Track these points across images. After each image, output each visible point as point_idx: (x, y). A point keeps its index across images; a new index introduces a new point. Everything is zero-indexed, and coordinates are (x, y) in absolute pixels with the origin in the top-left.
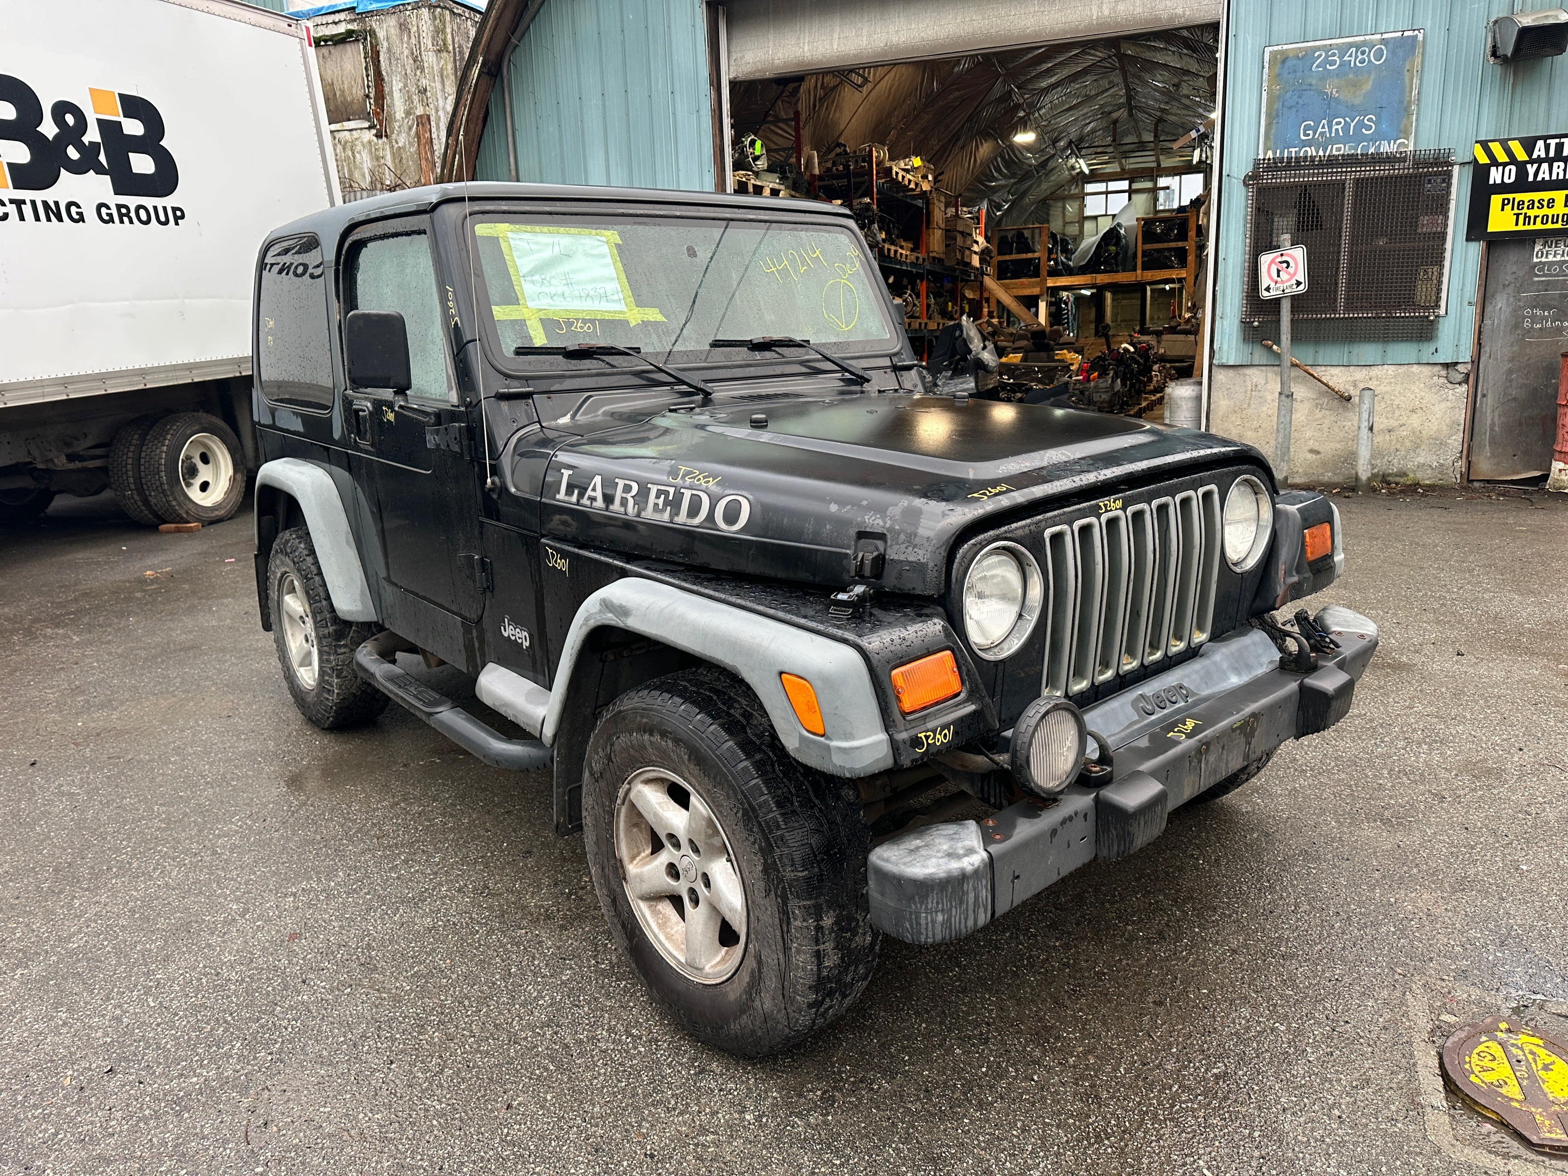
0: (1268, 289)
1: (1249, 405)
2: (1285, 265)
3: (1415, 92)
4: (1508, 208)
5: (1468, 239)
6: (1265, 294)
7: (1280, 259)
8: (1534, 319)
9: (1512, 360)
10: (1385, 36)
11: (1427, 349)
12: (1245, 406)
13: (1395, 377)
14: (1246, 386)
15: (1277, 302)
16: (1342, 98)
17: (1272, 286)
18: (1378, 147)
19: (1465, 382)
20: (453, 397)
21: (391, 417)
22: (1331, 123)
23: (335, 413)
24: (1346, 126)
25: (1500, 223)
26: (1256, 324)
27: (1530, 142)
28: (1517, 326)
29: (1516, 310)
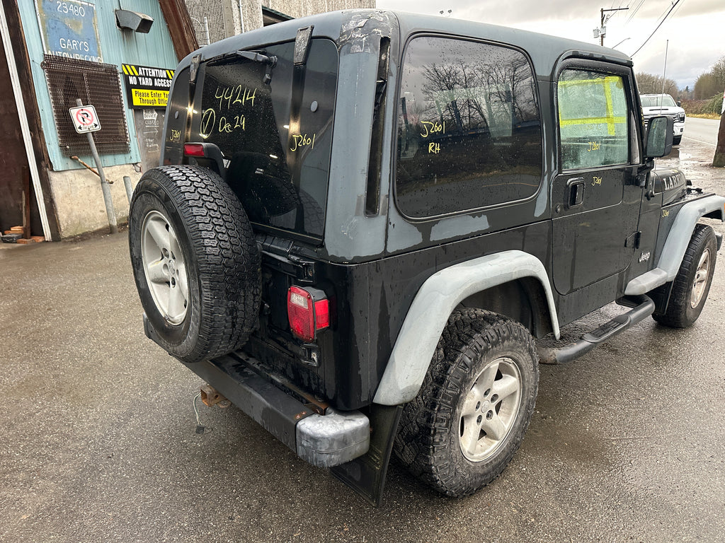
1: (71, 192)
2: (86, 115)
3: (98, 35)
4: (137, 95)
5: (129, 108)
6: (79, 130)
7: (81, 112)
8: (150, 143)
9: (147, 160)
11: (128, 156)
13: (120, 171)
14: (67, 182)
15: (85, 135)
16: (73, 29)
17: (82, 126)
18: (92, 59)
19: (140, 171)
20: (637, 160)
21: (599, 181)
22: (71, 42)
23: (541, 195)
24: (78, 45)
25: (137, 102)
26: (68, 147)
27: (137, 68)
28: (145, 146)
29: (144, 139)
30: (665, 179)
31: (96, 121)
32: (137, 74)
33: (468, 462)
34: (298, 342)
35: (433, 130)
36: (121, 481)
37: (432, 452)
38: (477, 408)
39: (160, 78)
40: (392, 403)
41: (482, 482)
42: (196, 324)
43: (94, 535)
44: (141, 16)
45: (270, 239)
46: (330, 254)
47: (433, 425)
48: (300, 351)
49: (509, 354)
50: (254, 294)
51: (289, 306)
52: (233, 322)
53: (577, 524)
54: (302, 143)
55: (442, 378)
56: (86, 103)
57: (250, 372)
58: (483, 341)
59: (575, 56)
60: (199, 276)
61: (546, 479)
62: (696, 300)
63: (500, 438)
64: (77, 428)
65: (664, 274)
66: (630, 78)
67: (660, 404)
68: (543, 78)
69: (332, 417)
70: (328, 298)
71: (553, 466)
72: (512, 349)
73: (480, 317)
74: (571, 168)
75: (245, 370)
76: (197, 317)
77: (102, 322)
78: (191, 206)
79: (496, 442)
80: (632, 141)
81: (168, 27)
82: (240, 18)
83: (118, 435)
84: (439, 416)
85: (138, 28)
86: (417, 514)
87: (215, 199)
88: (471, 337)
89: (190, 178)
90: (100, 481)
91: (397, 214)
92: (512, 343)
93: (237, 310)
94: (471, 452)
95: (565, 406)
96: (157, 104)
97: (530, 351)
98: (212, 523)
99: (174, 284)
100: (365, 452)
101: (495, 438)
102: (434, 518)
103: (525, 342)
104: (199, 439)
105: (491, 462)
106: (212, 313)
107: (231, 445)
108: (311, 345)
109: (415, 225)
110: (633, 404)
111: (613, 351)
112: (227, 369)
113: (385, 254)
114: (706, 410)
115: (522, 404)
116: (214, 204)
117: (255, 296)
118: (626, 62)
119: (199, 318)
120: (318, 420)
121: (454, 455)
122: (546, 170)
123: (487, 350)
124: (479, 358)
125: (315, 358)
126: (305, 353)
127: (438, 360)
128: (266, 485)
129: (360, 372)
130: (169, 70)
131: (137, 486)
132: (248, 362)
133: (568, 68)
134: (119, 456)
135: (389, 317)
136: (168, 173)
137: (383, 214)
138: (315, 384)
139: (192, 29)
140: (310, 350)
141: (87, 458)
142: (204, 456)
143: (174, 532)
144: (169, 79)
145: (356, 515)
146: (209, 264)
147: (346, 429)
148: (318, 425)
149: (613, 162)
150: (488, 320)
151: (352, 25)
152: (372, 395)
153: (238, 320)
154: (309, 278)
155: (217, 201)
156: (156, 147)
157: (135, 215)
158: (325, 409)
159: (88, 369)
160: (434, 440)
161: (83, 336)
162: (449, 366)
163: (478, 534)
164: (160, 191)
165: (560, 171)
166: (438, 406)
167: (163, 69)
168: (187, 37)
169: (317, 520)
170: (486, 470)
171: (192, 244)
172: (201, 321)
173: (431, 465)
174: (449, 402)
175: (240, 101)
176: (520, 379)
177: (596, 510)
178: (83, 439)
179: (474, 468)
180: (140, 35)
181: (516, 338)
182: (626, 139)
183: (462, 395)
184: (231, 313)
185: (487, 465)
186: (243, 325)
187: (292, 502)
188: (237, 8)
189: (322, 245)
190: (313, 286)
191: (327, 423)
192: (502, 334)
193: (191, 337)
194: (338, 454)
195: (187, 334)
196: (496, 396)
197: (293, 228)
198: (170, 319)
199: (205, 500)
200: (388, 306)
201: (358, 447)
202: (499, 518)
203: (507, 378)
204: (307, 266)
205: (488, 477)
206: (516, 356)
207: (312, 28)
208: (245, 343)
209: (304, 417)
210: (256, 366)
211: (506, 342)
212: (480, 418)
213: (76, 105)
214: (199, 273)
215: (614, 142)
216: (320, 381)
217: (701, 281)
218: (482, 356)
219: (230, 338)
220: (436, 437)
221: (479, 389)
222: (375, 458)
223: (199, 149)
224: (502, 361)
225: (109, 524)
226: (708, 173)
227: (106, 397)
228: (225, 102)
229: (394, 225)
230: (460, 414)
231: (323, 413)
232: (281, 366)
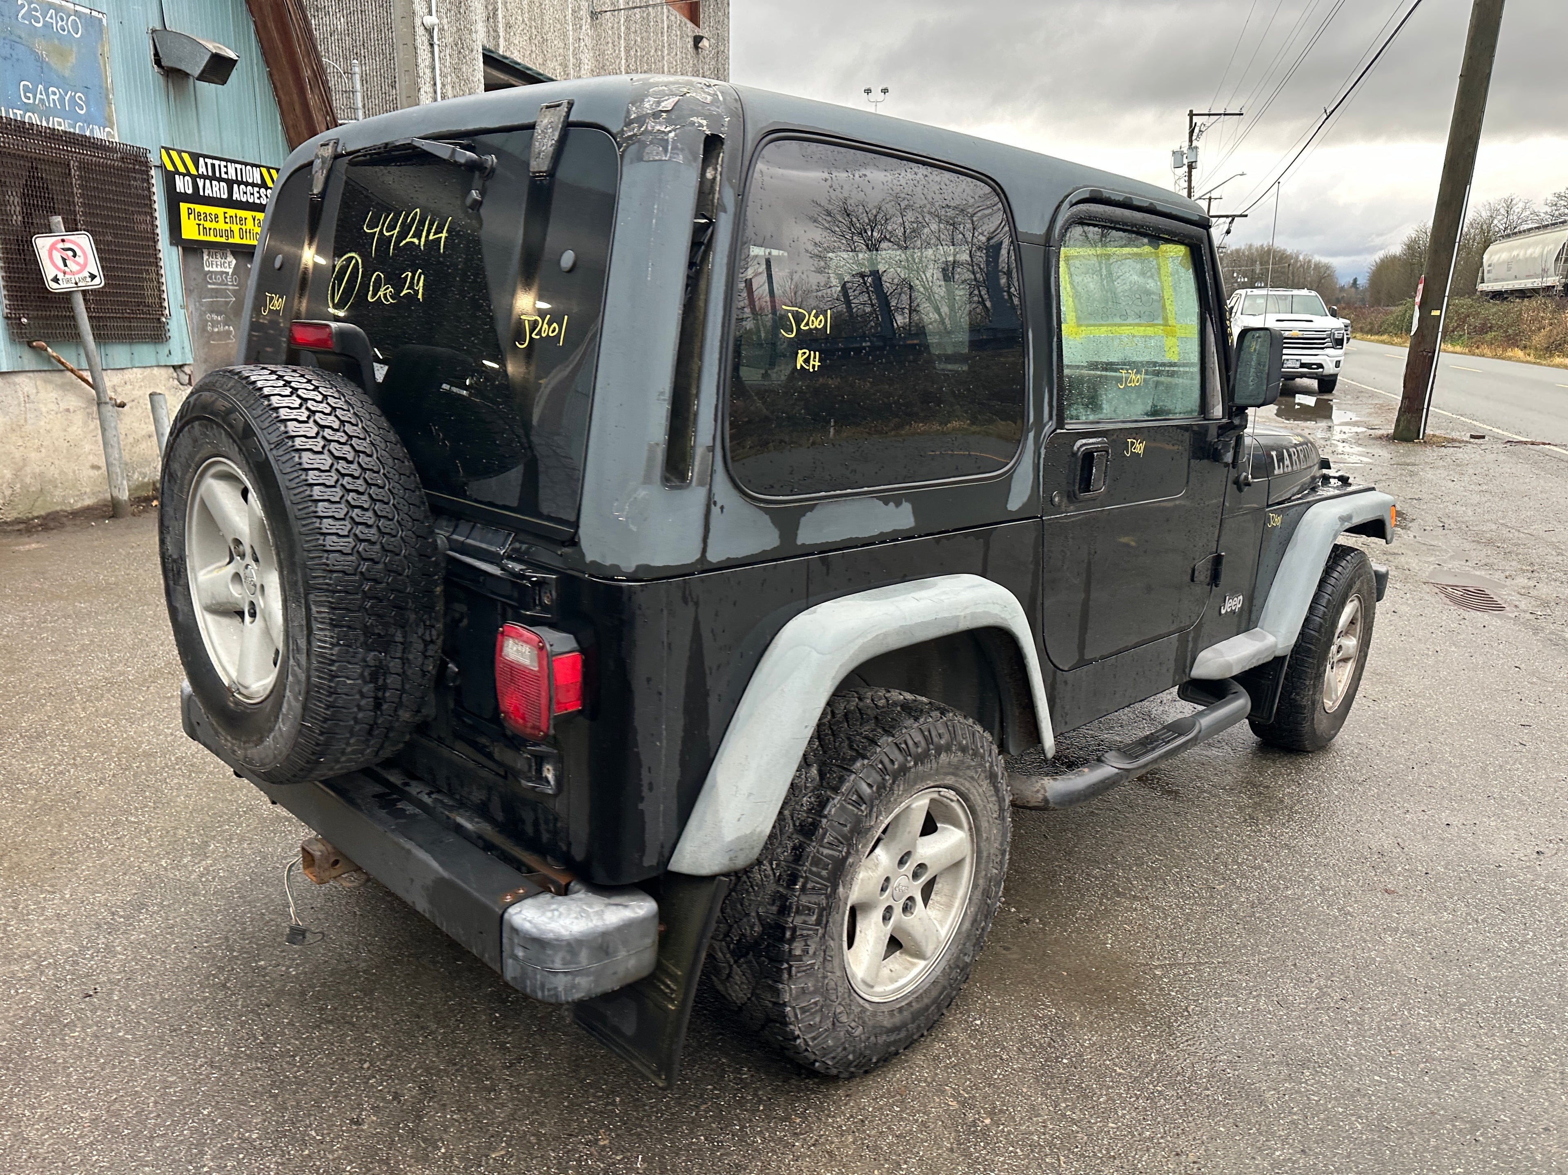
0: (56, 280)
1: (26, 420)
2: (70, 253)
3: (109, 81)
4: (192, 216)
5: (171, 244)
6: (54, 285)
7: (61, 245)
8: (215, 323)
9: (206, 361)
10: (78, 8)
11: (163, 350)
12: (22, 422)
13: (143, 380)
14: (18, 398)
15: (67, 297)
16: (51, 63)
17: (60, 276)
18: (92, 131)
19: (190, 383)
20: (1218, 411)
21: (1139, 448)
22: (46, 90)
23: (1020, 470)
24: (62, 99)
25: (190, 231)
26: (24, 320)
27: (195, 157)
28: (204, 329)
29: (202, 315)
30: (1274, 453)
31: (93, 266)
32: (193, 171)
33: (862, 1002)
34: (516, 742)
35: (807, 324)
36: (113, 1046)
37: (786, 976)
38: (883, 889)
39: (247, 184)
40: (706, 869)
41: (889, 1045)
42: (297, 700)
43: (45, 1159)
44: (210, 46)
45: (464, 527)
46: (589, 558)
47: (790, 920)
48: (520, 761)
49: (950, 780)
50: (424, 641)
51: (499, 666)
52: (376, 698)
53: (1075, 1128)
54: (539, 333)
55: (812, 824)
56: (72, 227)
57: (410, 809)
58: (897, 752)
59: (1095, 199)
60: (306, 595)
61: (1021, 1041)
62: (1334, 697)
63: (929, 954)
64: (15, 935)
65: (1270, 640)
66: (1205, 250)
67: (1253, 897)
68: (1031, 240)
69: (580, 899)
70: (582, 650)
71: (1036, 1017)
72: (955, 770)
73: (895, 704)
74: (1083, 418)
75: (400, 805)
76: (299, 682)
77: (84, 709)
78: (297, 450)
79: (922, 964)
80: (1209, 373)
81: (271, 75)
82: (433, 69)
83: (109, 949)
84: (804, 900)
85: (203, 72)
86: (754, 1112)
87: (350, 437)
88: (873, 742)
89: (300, 392)
90: (64, 1046)
91: (729, 486)
92: (955, 758)
93: (387, 672)
94: (869, 980)
95: (1067, 899)
96: (237, 240)
97: (992, 777)
98: (313, 1133)
99: (253, 615)
100: (645, 973)
101: (919, 954)
102: (787, 1118)
103: (983, 757)
104: (294, 960)
105: (909, 1004)
106: (333, 677)
107: (364, 972)
108: (543, 748)
109: (766, 511)
110: (1201, 897)
111: (1170, 792)
112: (359, 801)
113: (703, 566)
114: (1339, 910)
115: (975, 886)
116: (347, 448)
117: (426, 644)
118: (1197, 218)
119: (304, 685)
120: (549, 904)
121: (832, 984)
122: (1031, 420)
123: (904, 770)
124: (888, 784)
125: (550, 776)
126: (530, 767)
127: (806, 787)
128: (437, 1055)
129: (641, 806)
130: (268, 169)
131: (149, 1056)
132: (407, 788)
133: (1082, 221)
134: (110, 993)
135: (707, 694)
136: (253, 378)
137: (701, 484)
138: (548, 831)
139: (325, 83)
140: (540, 760)
141: (37, 997)
142: (303, 993)
143: (228, 1151)
144: (267, 188)
145: (626, 1113)
146: (331, 571)
147: (608, 922)
148: (549, 914)
149: (1169, 412)
150: (908, 709)
151: (648, 105)
152: (666, 854)
153: (387, 694)
154: (545, 608)
155: (354, 441)
156: (229, 332)
157: (176, 466)
158: (568, 885)
159: (48, 809)
160: (790, 950)
161: (39, 737)
162: (828, 800)
163: (876, 1148)
164: (233, 416)
165: (1060, 424)
166: (801, 880)
167: (253, 165)
168: (313, 99)
169: (542, 1124)
170: (897, 1019)
171: (297, 527)
172: (308, 692)
173: (785, 1004)
174: (824, 873)
175: (416, 241)
176: (971, 835)
177: (1114, 1101)
178: (29, 957)
179: (874, 1014)
180: (207, 89)
181: (964, 750)
182: (1196, 369)
183: (850, 860)
184: (374, 678)
185: (901, 1009)
186: (400, 705)
187: (492, 1089)
188: (426, 46)
189: (573, 542)
190: (553, 626)
191: (569, 910)
192: (936, 739)
193: (284, 727)
194: (588, 975)
195: (276, 720)
196: (922, 866)
197: (515, 504)
198: (242, 690)
199: (301, 1084)
200: (708, 672)
201: (632, 963)
202: (921, 1118)
203: (947, 834)
204: (541, 583)
205: (903, 1034)
206: (965, 785)
207: (571, 105)
208: (401, 745)
209: (519, 899)
210: (426, 799)
211: (943, 756)
212: (889, 909)
213: (48, 230)
214: (309, 589)
215: (1172, 374)
216: (559, 825)
217: (1345, 660)
218: (894, 782)
219: (370, 732)
220: (795, 944)
221: (888, 850)
222: (668, 987)
223: (322, 335)
224: (936, 796)
225: (81, 1136)
226: (1384, 453)
227: (85, 869)
228: (384, 242)
229: (722, 508)
230: (847, 898)
231: (564, 891)
232: (477, 796)
